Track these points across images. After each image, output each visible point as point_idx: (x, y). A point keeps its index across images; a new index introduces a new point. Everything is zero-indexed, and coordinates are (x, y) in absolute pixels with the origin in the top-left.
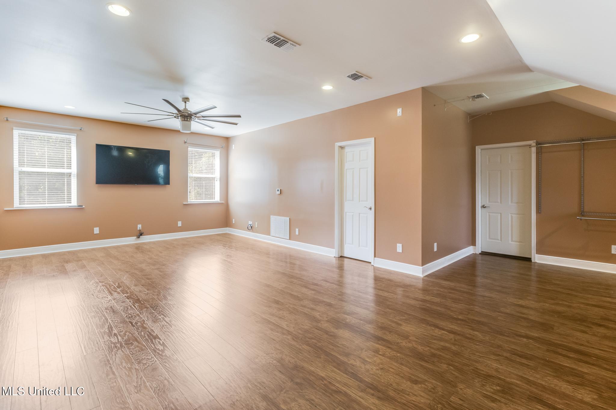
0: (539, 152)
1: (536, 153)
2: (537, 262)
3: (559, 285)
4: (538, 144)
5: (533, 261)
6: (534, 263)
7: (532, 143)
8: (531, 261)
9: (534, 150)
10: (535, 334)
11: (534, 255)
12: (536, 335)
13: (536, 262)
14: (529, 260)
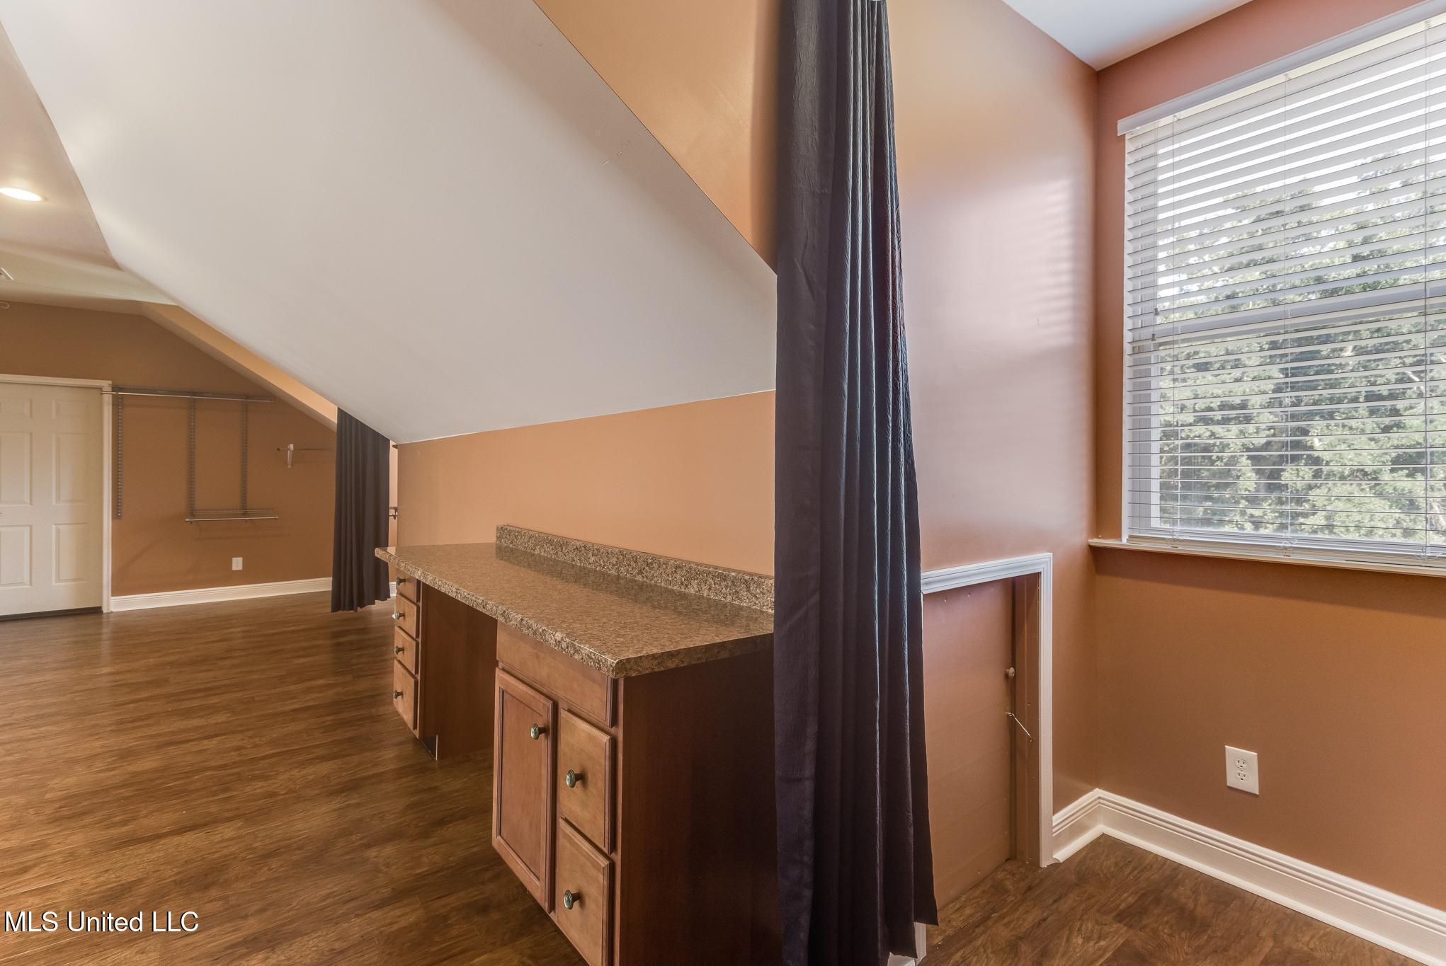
0: (118, 404)
1: (113, 405)
2: (114, 610)
3: (160, 632)
4: (115, 388)
5: (105, 610)
6: (108, 613)
7: (106, 384)
8: (102, 612)
9: (107, 399)
10: (144, 695)
11: (108, 598)
12: (147, 695)
13: (112, 612)
14: (97, 611)
